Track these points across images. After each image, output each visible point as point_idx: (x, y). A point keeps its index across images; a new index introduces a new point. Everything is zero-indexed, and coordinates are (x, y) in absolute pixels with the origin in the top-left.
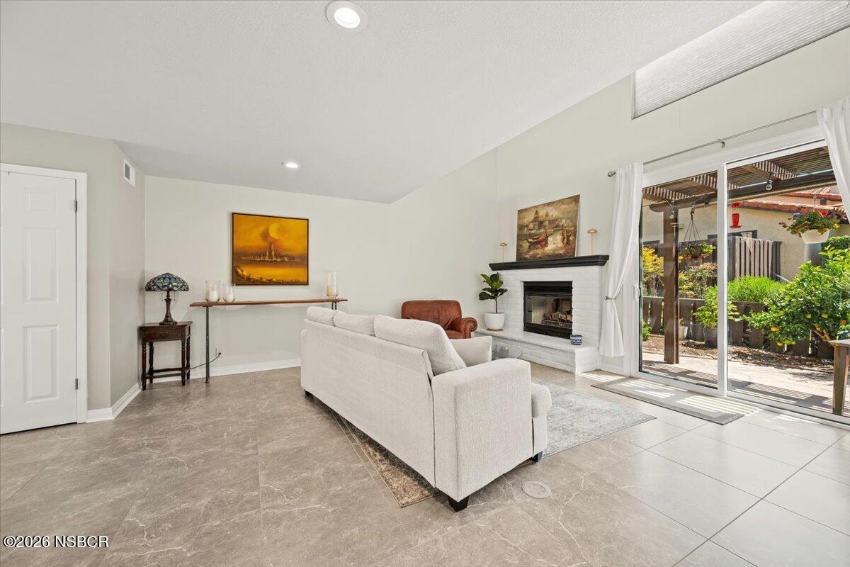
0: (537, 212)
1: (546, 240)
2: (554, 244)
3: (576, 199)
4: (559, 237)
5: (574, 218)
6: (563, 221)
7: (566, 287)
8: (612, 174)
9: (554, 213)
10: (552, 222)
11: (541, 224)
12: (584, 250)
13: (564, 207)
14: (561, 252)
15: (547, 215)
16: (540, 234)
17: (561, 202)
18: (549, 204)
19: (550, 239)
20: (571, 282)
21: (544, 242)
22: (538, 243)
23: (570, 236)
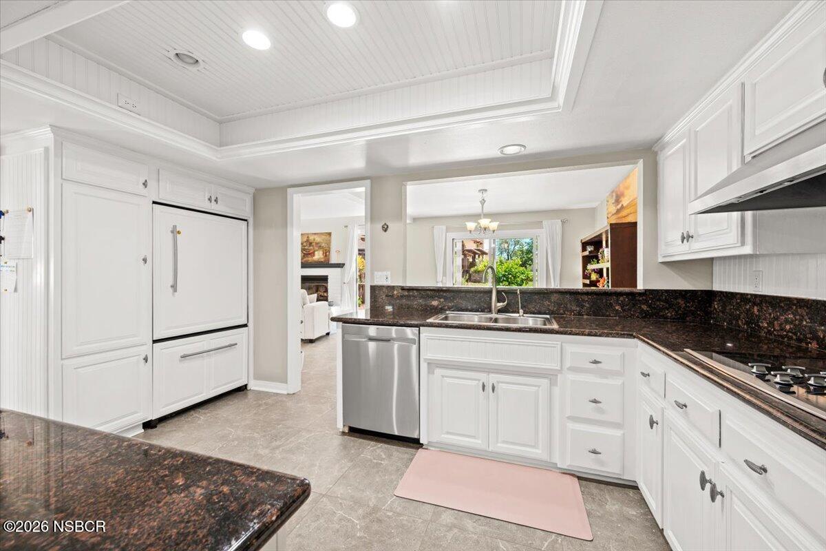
0: (308, 237)
1: (314, 253)
2: (318, 256)
3: (330, 234)
4: (321, 252)
5: (329, 243)
6: (323, 244)
7: (325, 279)
8: (346, 227)
9: (318, 239)
10: (317, 244)
11: (311, 244)
12: (333, 260)
13: (324, 237)
14: (322, 260)
15: (314, 240)
16: (311, 250)
17: (322, 234)
18: (315, 234)
19: (316, 253)
20: (327, 276)
21: (313, 254)
22: (309, 254)
23: (327, 253)
